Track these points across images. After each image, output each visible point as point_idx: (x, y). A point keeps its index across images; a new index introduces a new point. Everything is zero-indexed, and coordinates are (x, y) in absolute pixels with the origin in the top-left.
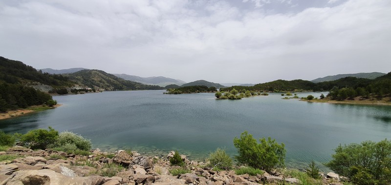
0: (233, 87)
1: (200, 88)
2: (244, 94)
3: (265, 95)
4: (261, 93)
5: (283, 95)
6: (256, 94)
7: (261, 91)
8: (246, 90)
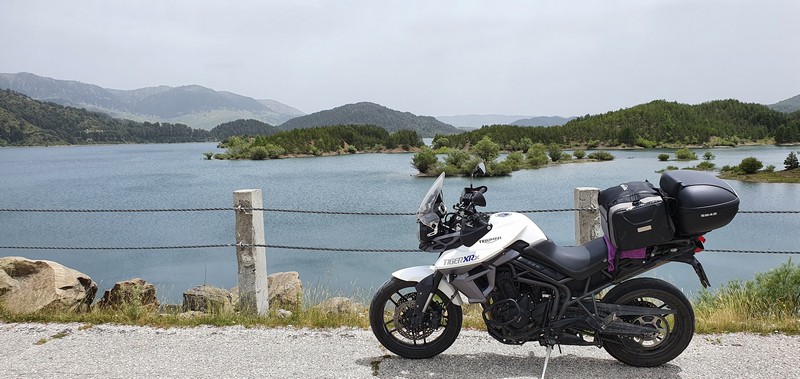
0: (485, 130)
1: (355, 134)
2: (525, 156)
3: (601, 158)
4: (588, 153)
5: (663, 159)
6: (567, 158)
7: (591, 142)
8: (534, 141)
